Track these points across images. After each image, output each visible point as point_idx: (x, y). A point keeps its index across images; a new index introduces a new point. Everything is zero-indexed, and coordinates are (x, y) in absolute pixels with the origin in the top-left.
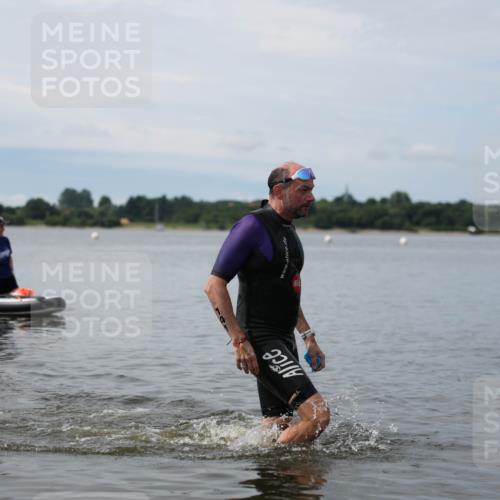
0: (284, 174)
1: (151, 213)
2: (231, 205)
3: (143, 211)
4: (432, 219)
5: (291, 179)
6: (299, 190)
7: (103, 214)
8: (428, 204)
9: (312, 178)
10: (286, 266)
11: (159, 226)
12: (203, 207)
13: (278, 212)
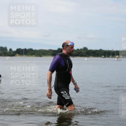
0: (66, 44)
1: (22, 53)
2: (43, 51)
3: (21, 52)
4: (93, 54)
5: (68, 45)
6: (70, 48)
7: (10, 53)
8: (92, 50)
9: (74, 44)
10: (68, 68)
11: (24, 56)
12: (36, 51)
13: (65, 54)
